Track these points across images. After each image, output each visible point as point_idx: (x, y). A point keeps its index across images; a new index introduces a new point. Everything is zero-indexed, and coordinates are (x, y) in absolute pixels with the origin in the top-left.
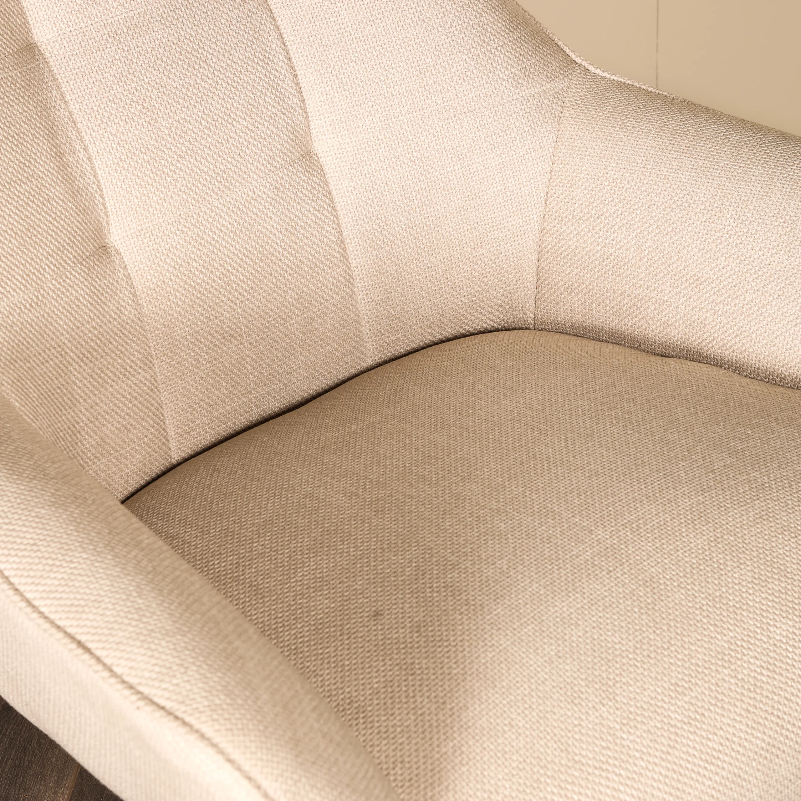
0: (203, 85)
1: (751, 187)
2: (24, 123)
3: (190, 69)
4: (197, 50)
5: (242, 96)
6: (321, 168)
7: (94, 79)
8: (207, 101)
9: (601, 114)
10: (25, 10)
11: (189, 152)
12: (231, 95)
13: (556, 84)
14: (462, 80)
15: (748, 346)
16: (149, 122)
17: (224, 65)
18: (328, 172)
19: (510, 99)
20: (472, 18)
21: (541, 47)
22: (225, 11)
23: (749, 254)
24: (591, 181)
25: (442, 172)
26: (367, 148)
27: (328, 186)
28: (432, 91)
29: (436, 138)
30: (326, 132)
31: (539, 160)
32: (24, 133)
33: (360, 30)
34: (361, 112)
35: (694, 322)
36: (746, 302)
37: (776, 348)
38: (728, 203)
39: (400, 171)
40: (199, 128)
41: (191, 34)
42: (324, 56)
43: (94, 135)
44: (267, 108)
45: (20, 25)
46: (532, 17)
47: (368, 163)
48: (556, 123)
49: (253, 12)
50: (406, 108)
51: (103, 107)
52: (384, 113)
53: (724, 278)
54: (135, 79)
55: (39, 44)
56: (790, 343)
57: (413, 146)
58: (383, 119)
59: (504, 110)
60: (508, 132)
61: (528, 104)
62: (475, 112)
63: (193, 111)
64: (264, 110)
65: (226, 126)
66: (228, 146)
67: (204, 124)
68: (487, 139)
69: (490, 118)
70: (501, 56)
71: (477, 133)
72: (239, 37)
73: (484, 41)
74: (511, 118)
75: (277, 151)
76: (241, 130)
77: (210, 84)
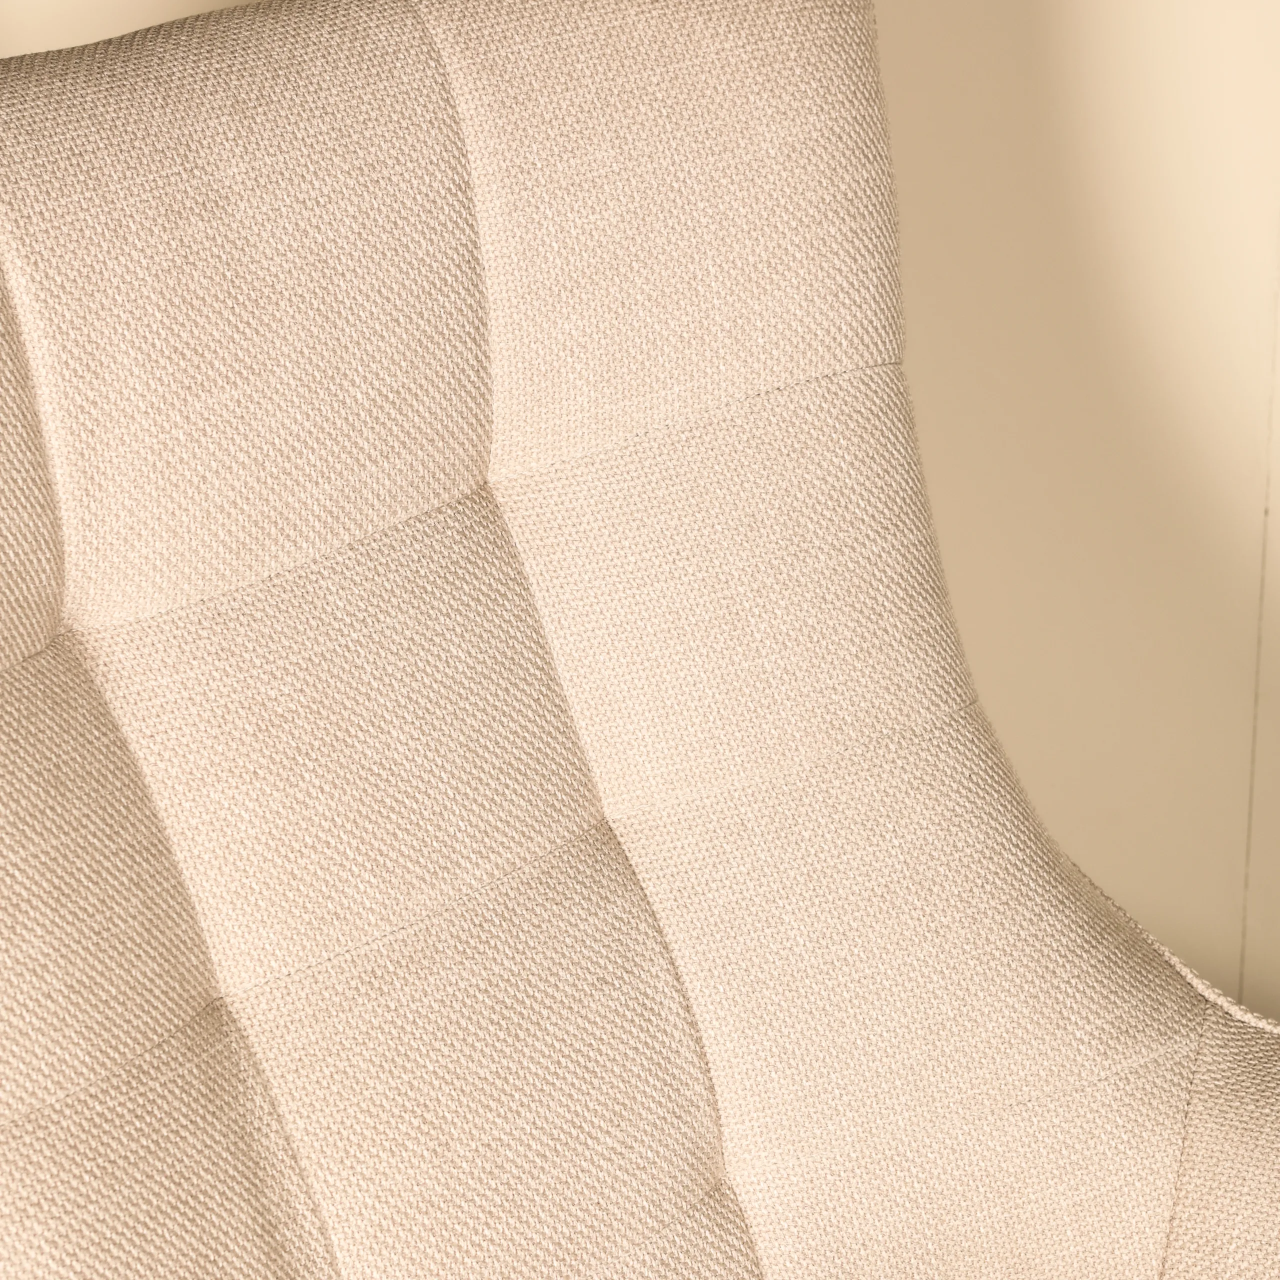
0: (534, 1070)
2: (206, 1170)
3: (510, 1040)
4: (523, 1002)
5: (604, 1087)
6: (740, 1214)
7: (332, 1069)
8: (541, 1101)
9: (1267, 1111)
10: (206, 935)
11: (506, 1204)
12: (584, 1088)
13: (1176, 1047)
14: (1006, 1045)
16: (434, 1150)
17: (571, 1029)
18: (755, 1222)
19: (1095, 1079)
20: (1024, 924)
21: (1144, 972)
22: (573, 920)
24: (1255, 1245)
25: (967, 1219)
26: (829, 1177)
27: (753, 1251)
28: (951, 1067)
29: (957, 1155)
30: (752, 1146)
31: (1148, 1198)
32: (205, 1193)
33: (819, 952)
39: (890, 1219)
40: (526, 1156)
41: (511, 971)
42: (753, 1002)
43: (331, 1179)
44: (649, 1109)
45: (197, 968)
46: (1119, 908)
47: (831, 1206)
48: (1179, 1125)
49: (622, 919)
50: (903, 1099)
51: (348, 1123)
52: (862, 1110)
54: (408, 1066)
55: (228, 1000)
57: (914, 1171)
58: (860, 1121)
59: (1083, 1100)
60: (1091, 1143)
61: (1127, 1088)
62: (1030, 1105)
63: (515, 1122)
64: (644, 1113)
65: (575, 1149)
66: (579, 1188)
67: (534, 1147)
68: (1051, 1156)
69: (1057, 1116)
70: (1077, 995)
71: (1033, 1145)
72: (598, 970)
73: (1047, 968)
74: (1097, 1115)
75: (664, 1191)
76: (602, 1155)
77: (547, 1068)
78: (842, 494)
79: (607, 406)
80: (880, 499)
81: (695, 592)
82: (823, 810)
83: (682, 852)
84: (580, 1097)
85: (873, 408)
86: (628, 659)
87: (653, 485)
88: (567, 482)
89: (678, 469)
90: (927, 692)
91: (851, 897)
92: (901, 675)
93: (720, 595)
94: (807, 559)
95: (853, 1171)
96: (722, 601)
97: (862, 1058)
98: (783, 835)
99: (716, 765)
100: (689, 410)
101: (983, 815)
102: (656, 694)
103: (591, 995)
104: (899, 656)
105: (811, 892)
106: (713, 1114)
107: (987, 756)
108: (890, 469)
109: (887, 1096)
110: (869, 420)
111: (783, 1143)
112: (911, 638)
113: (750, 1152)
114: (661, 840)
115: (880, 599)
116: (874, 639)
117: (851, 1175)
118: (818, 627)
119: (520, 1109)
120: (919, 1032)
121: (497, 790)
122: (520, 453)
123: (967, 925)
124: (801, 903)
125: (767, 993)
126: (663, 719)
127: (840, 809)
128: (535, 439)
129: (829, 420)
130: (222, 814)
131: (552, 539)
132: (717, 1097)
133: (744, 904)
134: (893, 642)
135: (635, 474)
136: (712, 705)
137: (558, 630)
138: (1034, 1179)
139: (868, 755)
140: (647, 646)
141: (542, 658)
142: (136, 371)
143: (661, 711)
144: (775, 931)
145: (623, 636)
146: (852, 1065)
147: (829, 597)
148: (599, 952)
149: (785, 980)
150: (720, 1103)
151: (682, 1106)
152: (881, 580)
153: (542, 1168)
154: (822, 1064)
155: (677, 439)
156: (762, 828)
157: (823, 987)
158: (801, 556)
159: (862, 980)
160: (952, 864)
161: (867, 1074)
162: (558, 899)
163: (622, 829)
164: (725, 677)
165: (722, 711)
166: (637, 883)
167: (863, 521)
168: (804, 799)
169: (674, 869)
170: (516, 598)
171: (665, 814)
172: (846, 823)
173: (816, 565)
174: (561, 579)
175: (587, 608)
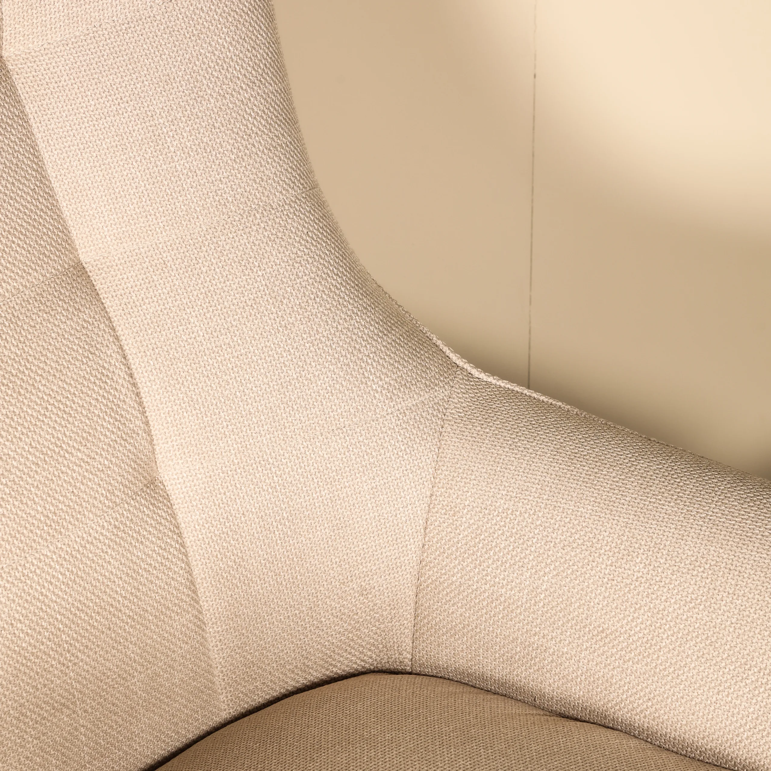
0: (30, 413)
1: (664, 528)
3: (15, 395)
4: (23, 372)
5: (76, 423)
6: (167, 498)
8: (35, 432)
9: (488, 430)
11: (13, 493)
12: (63, 423)
13: (436, 394)
14: (329, 394)
15: (662, 712)
17: (55, 388)
18: (176, 502)
19: (384, 413)
20: (341, 321)
21: (418, 350)
22: (56, 323)
23: (663, 607)
24: (478, 510)
25: (307, 498)
26: (221, 474)
27: (175, 519)
28: (295, 407)
29: (300, 460)
30: (173, 457)
31: (417, 483)
33: (212, 340)
34: (214, 433)
35: (598, 680)
36: (660, 661)
37: (695, 717)
38: (637, 546)
39: (259, 499)
40: (25, 464)
41: (16, 353)
42: (172, 371)
44: (106, 435)
46: (407, 312)
47: (223, 491)
48: (436, 440)
49: (88, 322)
50: (265, 427)
52: (240, 434)
53: (633, 632)
56: (712, 713)
57: (273, 470)
58: (239, 441)
59: (377, 426)
60: (382, 451)
61: (404, 418)
62: (344, 429)
63: (18, 444)
64: (102, 438)
65: (57, 460)
66: (60, 483)
67: (31, 459)
68: (358, 459)
69: (361, 436)
70: (374, 364)
71: (347, 453)
72: (72, 353)
73: (355, 347)
74: (386, 435)
75: (116, 484)
76: (75, 463)
77: (39, 411)
78: (225, 62)
79: (74, 9)
80: (249, 65)
81: (132, 122)
82: (215, 254)
83: (127, 281)
84: (61, 429)
85: (244, 8)
86: (91, 164)
87: (105, 57)
88: (52, 56)
89: (120, 47)
90: (280, 182)
91: (232, 307)
92: (263, 172)
93: (148, 124)
94: (203, 102)
95: (236, 470)
96: (149, 128)
97: (240, 403)
98: (190, 270)
99: (147, 228)
100: (127, 10)
101: (315, 256)
102: (109, 185)
103: (68, 367)
104: (262, 161)
105: (207, 304)
106: (148, 438)
107: (320, 221)
108: (255, 46)
109: (256, 425)
110: (241, 16)
111: (192, 455)
112: (269, 149)
113: (172, 460)
114: (114, 274)
115: (250, 126)
116: (246, 151)
117: (235, 473)
118: (210, 143)
119: (21, 436)
120: (275, 387)
121: (6, 244)
122: (22, 38)
123: (304, 322)
124: (201, 311)
125: (180, 365)
126: (114, 200)
127: (225, 253)
128: (30, 30)
129: (215, 16)
131: (43, 91)
132: (151, 428)
133: (165, 312)
134: (258, 152)
135: (94, 51)
136: (144, 191)
137: (47, 147)
138: (348, 473)
139: (243, 221)
140: (103, 156)
141: (37, 164)
143: (113, 196)
144: (185, 327)
145: (88, 150)
146: (234, 407)
147: (217, 125)
148: (73, 342)
149: (191, 357)
150: (152, 432)
151: (127, 433)
152: (250, 114)
153: (36, 471)
154: (215, 407)
155: (119, 28)
156: (177, 266)
157: (215, 361)
158: (199, 100)
159: (240, 356)
160: (295, 286)
161: (243, 413)
162: (47, 310)
163: (90, 267)
164: (152, 174)
165: (150, 195)
166: (99, 300)
167: (238, 78)
168: (203, 248)
169: (122, 292)
170: (19, 127)
171: (117, 258)
172: (229, 262)
173: (208, 105)
174: (48, 116)
175: (65, 133)
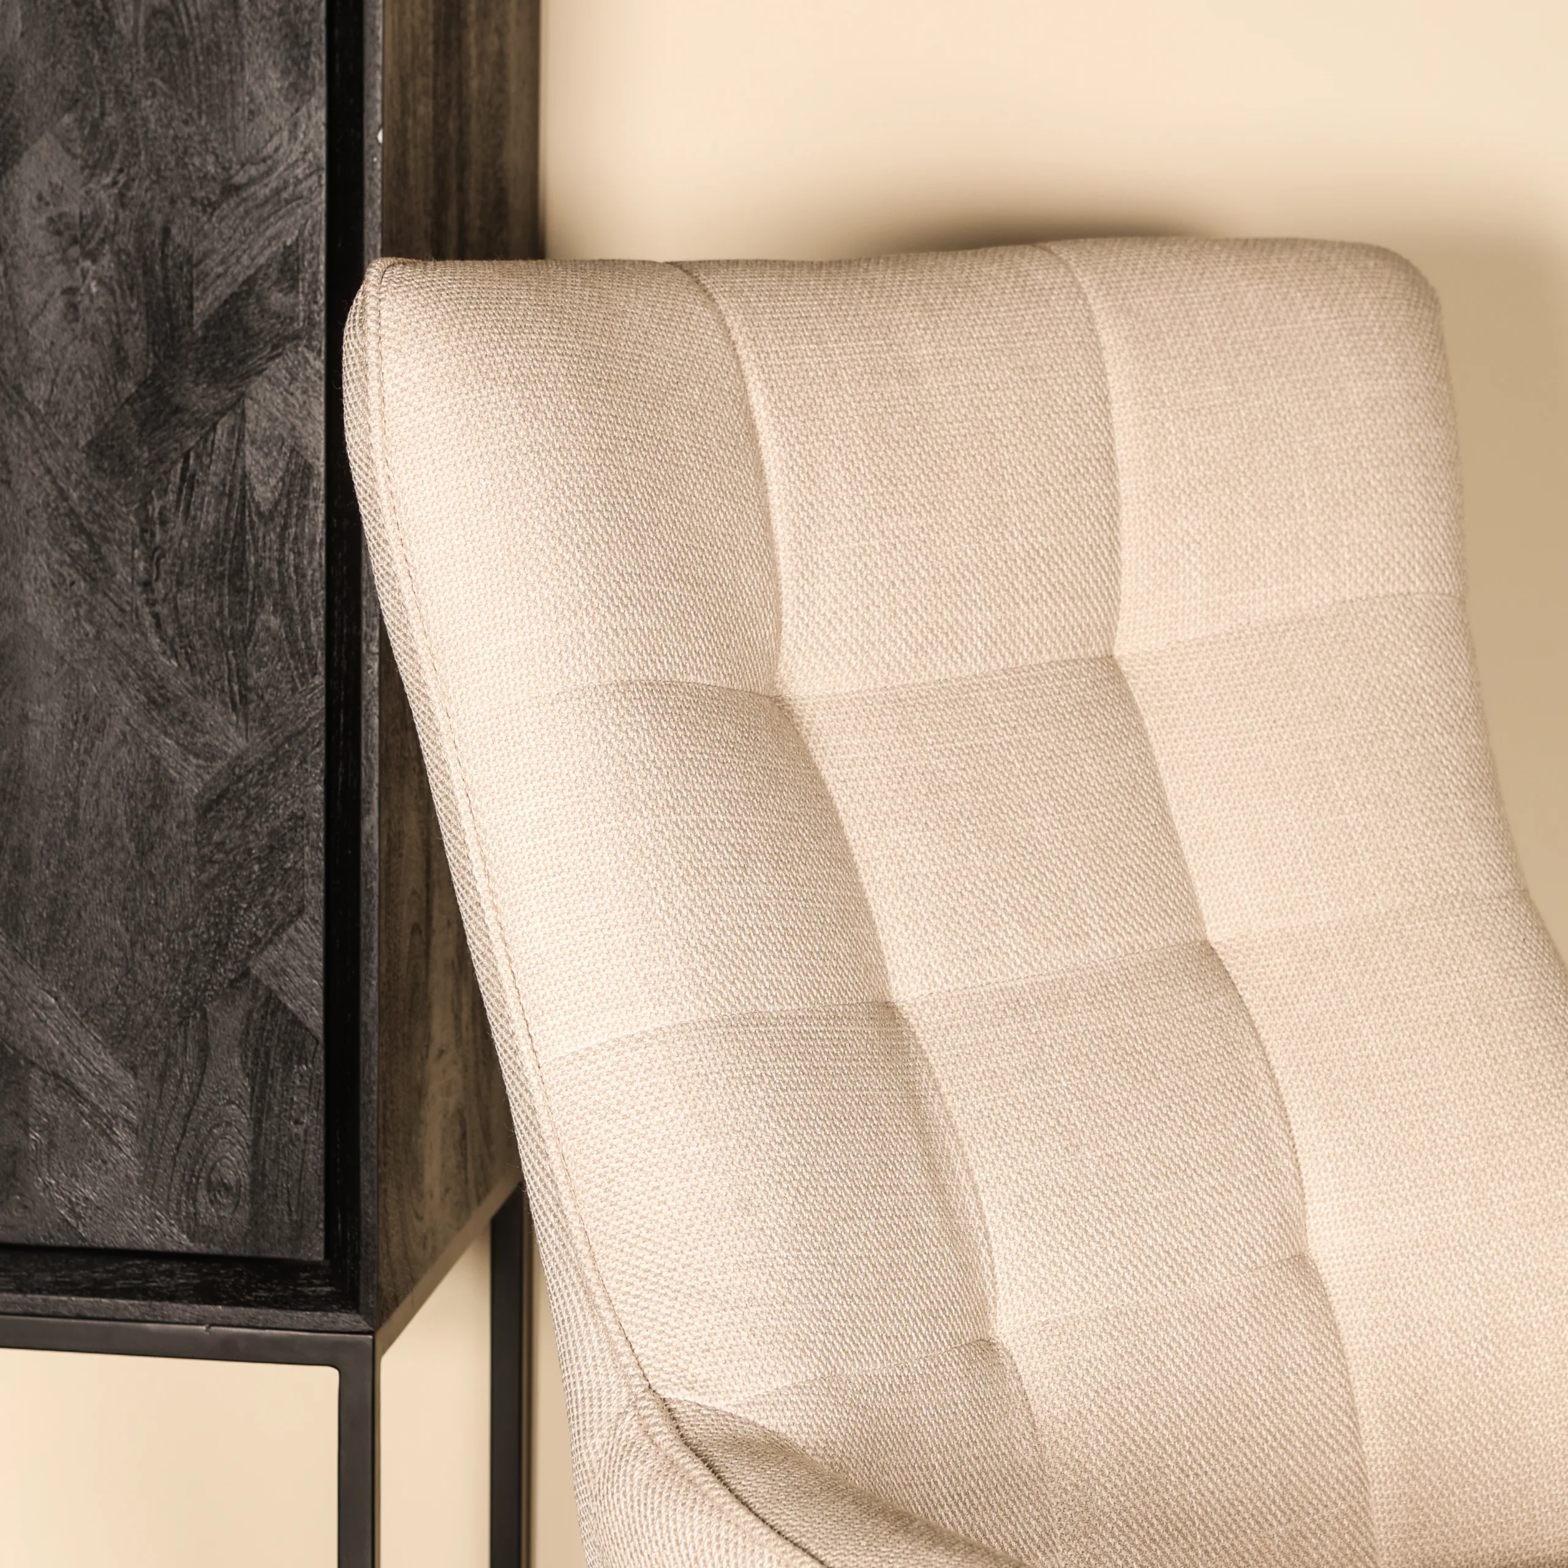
0: (1149, 1107)
3: (1129, 1079)
4: (1140, 1052)
6: (1322, 1284)
8: (1155, 1134)
12: (1191, 1132)
17: (1180, 1083)
22: (1182, 1002)
27: (1333, 1315)
28: (1507, 1175)
29: (1512, 1254)
30: (1332, 1224)
32: (885, 1119)
33: (1392, 1063)
34: (1392, 1195)
39: (1452, 1303)
40: (1142, 1173)
41: (1131, 1027)
43: (982, 1153)
44: (1245, 1164)
45: (876, 967)
49: (1223, 1012)
51: (996, 1111)
52: (1428, 1202)
54: (1046, 1078)
55: (899, 1004)
57: (1474, 1263)
78: (1415, 691)
79: (1216, 596)
80: (1446, 702)
82: (1397, 947)
83: (1275, 969)
84: (1188, 1139)
85: (1441, 626)
86: (1231, 804)
87: (1254, 665)
88: (1181, 658)
89: (1275, 654)
90: (1487, 867)
91: (1420, 1021)
92: (1464, 847)
93: (1309, 759)
94: (1385, 740)
95: (1420, 1255)
96: (1311, 764)
97: (1429, 1157)
98: (1362, 963)
99: (1304, 900)
100: (1285, 607)
102: (1254, 836)
103: (1197, 1062)
104: (1462, 832)
105: (1385, 1013)
106: (1299, 1189)
107: (1539, 931)
108: (1454, 679)
109: (1451, 1193)
110: (1437, 635)
111: (1359, 1223)
112: (1472, 819)
113: (1330, 1229)
114: (1256, 958)
116: (1442, 814)
117: (1419, 1259)
118: (1393, 796)
119: (1137, 1134)
120: (1479, 1141)
122: (1142, 631)
123: (1521, 1058)
124: (1377, 1021)
125: (1347, 1091)
126: (1260, 857)
127: (1411, 948)
128: (1155, 620)
129: (1403, 629)
130: (899, 851)
131: (1168, 702)
132: (1303, 1175)
133: (1327, 1016)
134: (1458, 819)
135: (1239, 655)
136: (1302, 849)
139: (1436, 908)
140: (1247, 795)
141: (1158, 795)
142: (845, 486)
143: (1258, 850)
144: (1354, 1041)
145: (1227, 785)
146: (1420, 1162)
147: (1403, 773)
149: (1363, 1082)
150: (1305, 1181)
151: (1273, 1172)
152: (1447, 767)
153: (1155, 1186)
154: (1394, 1158)
155: (1275, 630)
156: (1344, 956)
157: (1395, 1093)
158: (1379, 736)
159: (1430, 1091)
161: (1433, 1171)
162: (1170, 984)
163: (1222, 949)
164: (1314, 827)
165: (1310, 855)
167: (1432, 716)
168: (1380, 936)
169: (1268, 982)
170: (1137, 743)
171: (1260, 938)
172: (1416, 960)
173: (1392, 746)
174: (1175, 735)
